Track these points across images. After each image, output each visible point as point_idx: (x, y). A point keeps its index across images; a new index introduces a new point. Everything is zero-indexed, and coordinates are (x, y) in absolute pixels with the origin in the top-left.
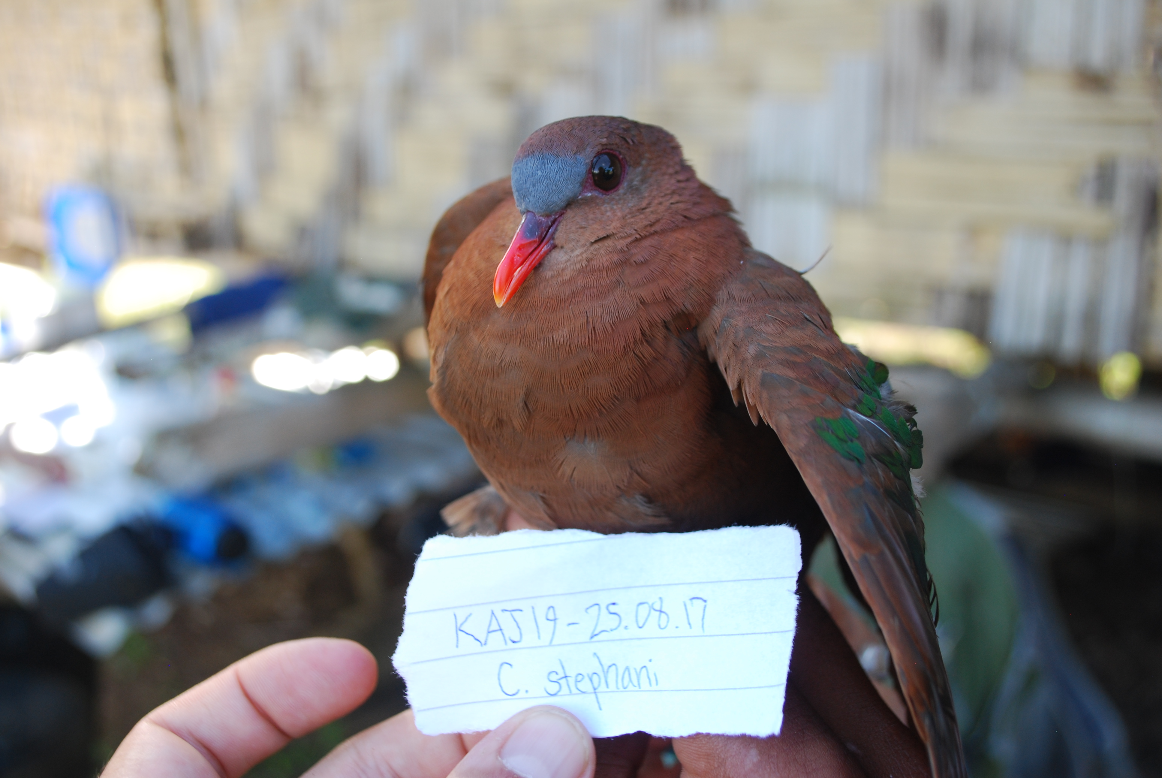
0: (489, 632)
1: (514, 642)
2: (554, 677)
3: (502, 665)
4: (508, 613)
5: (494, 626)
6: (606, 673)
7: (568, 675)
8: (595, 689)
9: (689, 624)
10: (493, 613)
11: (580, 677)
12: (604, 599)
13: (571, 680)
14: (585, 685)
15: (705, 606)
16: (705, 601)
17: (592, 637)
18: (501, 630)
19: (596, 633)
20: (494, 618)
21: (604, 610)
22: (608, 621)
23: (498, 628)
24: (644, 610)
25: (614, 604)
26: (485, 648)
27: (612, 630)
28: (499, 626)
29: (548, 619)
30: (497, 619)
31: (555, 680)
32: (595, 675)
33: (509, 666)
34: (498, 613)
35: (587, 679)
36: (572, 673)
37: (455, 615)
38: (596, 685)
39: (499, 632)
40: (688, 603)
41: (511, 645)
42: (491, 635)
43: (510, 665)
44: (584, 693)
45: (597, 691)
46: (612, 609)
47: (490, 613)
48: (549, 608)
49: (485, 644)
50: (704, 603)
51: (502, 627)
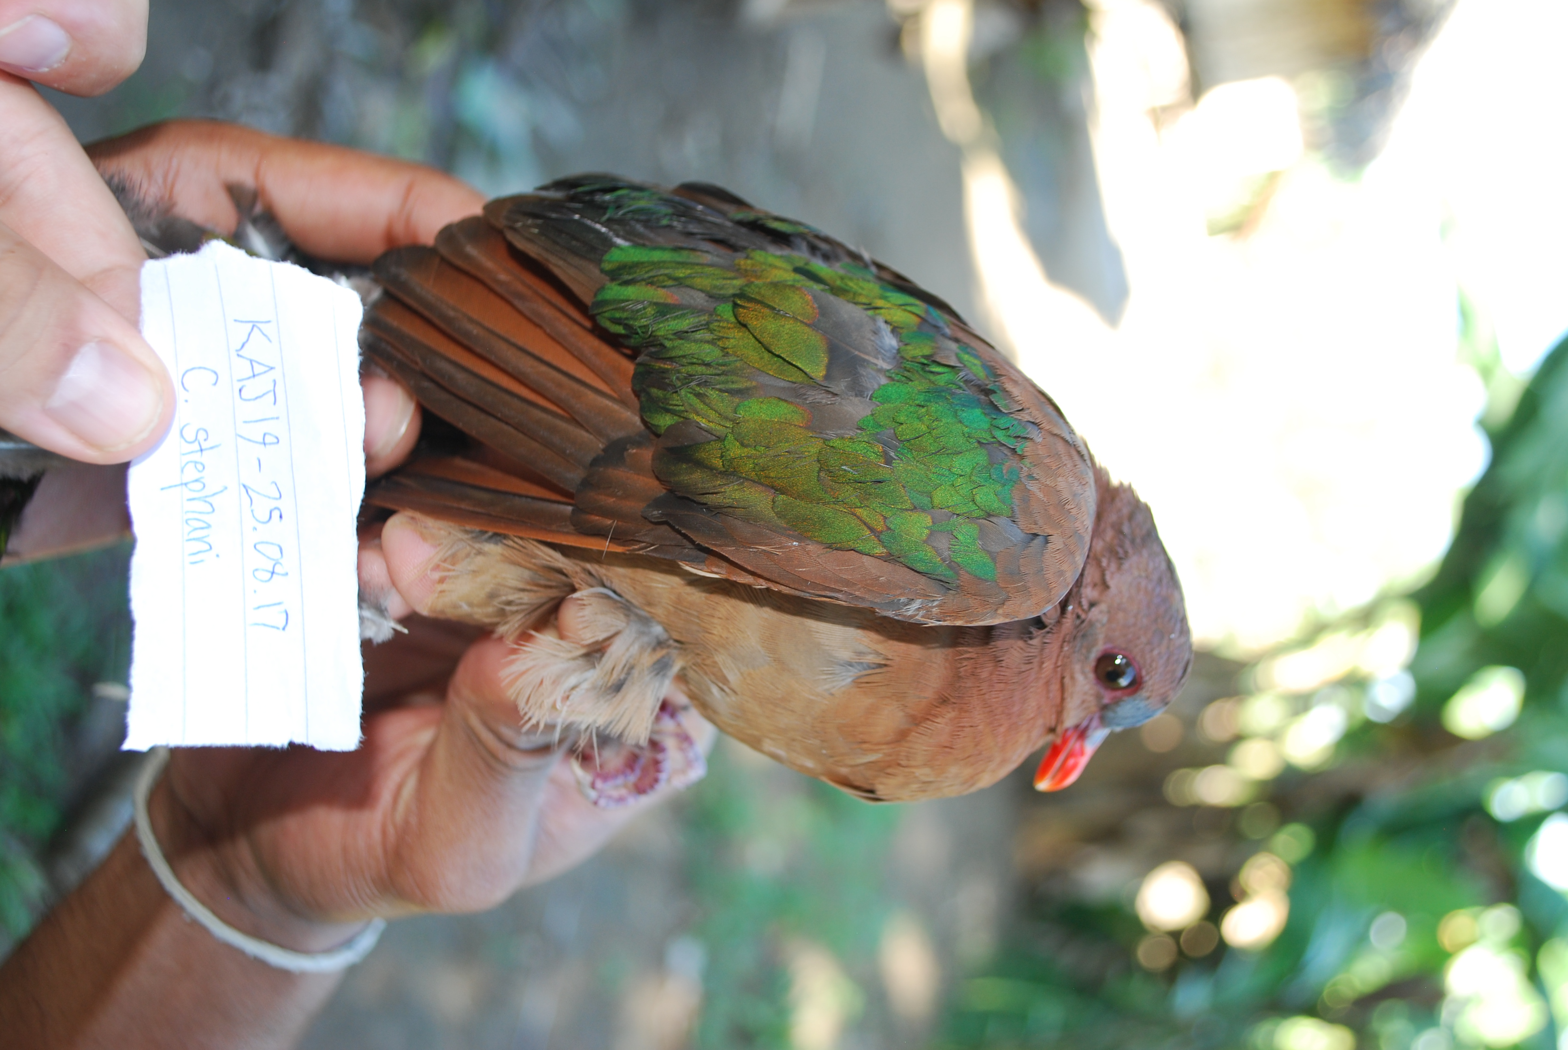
0: (251, 361)
1: (240, 391)
2: (202, 436)
3: (215, 373)
4: (272, 388)
5: (258, 369)
6: (204, 499)
7: (204, 452)
8: (186, 484)
9: (259, 607)
10: (272, 368)
11: (200, 467)
12: (285, 505)
13: (197, 457)
14: (191, 473)
15: (278, 628)
16: (284, 629)
17: (244, 486)
18: (254, 376)
19: (249, 491)
20: (267, 369)
21: (275, 504)
22: (262, 509)
23: (256, 373)
24: (274, 553)
25: (281, 517)
26: (234, 354)
27: (252, 511)
28: (258, 375)
29: (265, 435)
30: (265, 372)
31: (198, 438)
32: (202, 486)
33: (214, 382)
34: (271, 375)
35: (197, 475)
36: (205, 458)
37: (269, 322)
38: (190, 486)
39: (251, 374)
40: (281, 608)
41: (238, 386)
42: (249, 362)
43: (215, 384)
44: (182, 471)
45: (184, 486)
46: (276, 514)
47: (271, 365)
48: (277, 438)
49: (238, 355)
50: (281, 627)
51: (256, 378)
